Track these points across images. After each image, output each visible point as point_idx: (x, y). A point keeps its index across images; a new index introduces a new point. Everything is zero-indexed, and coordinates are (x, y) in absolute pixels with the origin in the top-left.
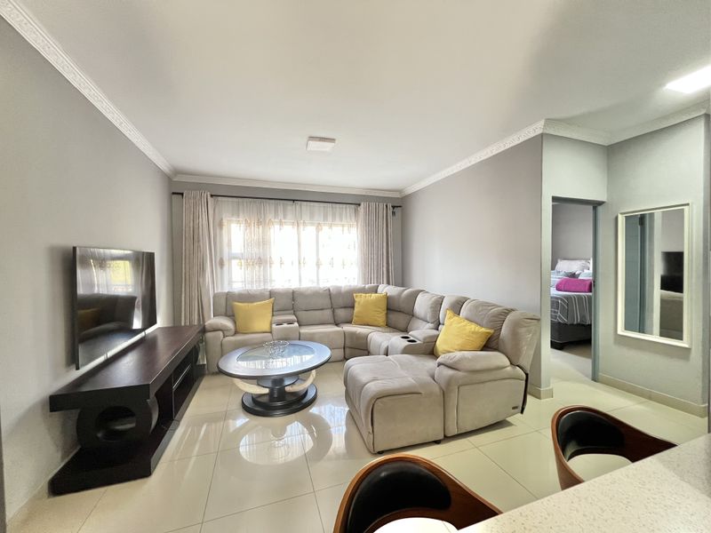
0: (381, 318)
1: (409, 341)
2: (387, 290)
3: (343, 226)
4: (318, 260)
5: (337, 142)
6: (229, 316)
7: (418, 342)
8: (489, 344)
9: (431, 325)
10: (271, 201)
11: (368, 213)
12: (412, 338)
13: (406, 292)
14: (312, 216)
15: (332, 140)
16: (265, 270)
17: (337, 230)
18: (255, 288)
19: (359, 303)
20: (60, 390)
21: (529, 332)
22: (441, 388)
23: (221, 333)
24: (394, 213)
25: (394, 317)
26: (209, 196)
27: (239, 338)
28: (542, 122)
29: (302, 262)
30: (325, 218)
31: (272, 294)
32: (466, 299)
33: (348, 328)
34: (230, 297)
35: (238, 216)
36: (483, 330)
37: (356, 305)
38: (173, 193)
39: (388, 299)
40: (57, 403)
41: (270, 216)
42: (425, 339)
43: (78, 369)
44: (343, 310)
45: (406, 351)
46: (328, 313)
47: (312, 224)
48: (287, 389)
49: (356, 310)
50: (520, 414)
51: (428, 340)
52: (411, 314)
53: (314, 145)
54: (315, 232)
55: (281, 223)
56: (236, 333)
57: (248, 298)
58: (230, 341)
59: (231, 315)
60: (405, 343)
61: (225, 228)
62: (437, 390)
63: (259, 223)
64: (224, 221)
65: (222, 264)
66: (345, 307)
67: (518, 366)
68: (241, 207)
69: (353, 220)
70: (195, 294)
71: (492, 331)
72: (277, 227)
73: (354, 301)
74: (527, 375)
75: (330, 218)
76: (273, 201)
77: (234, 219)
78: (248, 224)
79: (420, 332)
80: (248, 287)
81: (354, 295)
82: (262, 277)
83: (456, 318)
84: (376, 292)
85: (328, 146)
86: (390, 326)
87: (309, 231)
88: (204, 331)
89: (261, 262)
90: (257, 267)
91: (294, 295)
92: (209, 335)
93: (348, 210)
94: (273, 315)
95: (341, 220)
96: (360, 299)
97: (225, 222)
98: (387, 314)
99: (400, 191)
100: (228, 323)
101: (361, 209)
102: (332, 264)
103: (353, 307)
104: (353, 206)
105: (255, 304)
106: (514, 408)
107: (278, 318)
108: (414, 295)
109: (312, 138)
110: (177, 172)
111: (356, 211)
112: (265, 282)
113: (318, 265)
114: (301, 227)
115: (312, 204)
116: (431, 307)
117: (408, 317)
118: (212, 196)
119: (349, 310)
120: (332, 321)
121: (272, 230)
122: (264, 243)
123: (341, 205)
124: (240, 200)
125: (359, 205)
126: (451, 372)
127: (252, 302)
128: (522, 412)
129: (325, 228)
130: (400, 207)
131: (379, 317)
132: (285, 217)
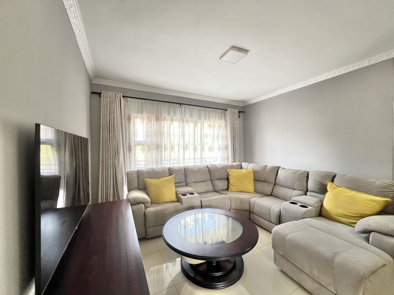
1: (301, 207)
6: (142, 190)
9: (299, 192)
14: (191, 116)
15: (246, 51)
16: (161, 154)
19: (232, 176)
23: (142, 205)
24: (239, 116)
25: (260, 186)
26: (121, 96)
30: (200, 118)
31: (171, 171)
32: (335, 174)
35: (142, 114)
37: (231, 178)
38: (93, 93)
41: (165, 114)
44: (219, 181)
46: (209, 184)
47: (192, 121)
49: (231, 181)
52: (273, 183)
54: (193, 127)
57: (155, 174)
58: (151, 212)
59: (144, 188)
61: (132, 122)
63: (157, 119)
64: (132, 116)
65: (130, 149)
66: (220, 179)
68: (144, 106)
70: (111, 172)
71: (389, 200)
72: (169, 122)
73: (229, 175)
76: (167, 104)
77: (139, 115)
78: (149, 120)
81: (228, 170)
84: (242, 168)
86: (258, 192)
87: (189, 128)
89: (158, 148)
90: (156, 151)
91: (185, 171)
95: (209, 120)
96: (233, 173)
99: (244, 102)
103: (227, 179)
105: (162, 179)
107: (181, 190)
114: (185, 123)
116: (299, 179)
117: (271, 185)
118: (123, 97)
119: (225, 181)
120: (212, 189)
122: (160, 133)
124: (143, 101)
127: (159, 178)
130: (244, 112)
131: (250, 186)
132: (174, 115)
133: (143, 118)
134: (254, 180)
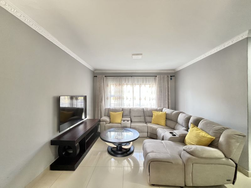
0: (163, 122)
1: (173, 135)
2: (167, 111)
3: (150, 84)
4: (140, 97)
5: (143, 55)
6: (109, 117)
7: (177, 136)
8: (212, 144)
9: (184, 128)
10: (124, 77)
11: (160, 80)
12: (174, 134)
13: (174, 112)
14: (138, 82)
15: (141, 54)
16: (121, 101)
17: (148, 86)
18: (117, 107)
19: (155, 115)
20: (54, 139)
21: (238, 142)
22: (183, 162)
23: (105, 122)
24: (171, 79)
25: (169, 122)
26: (104, 77)
27: (110, 125)
28: (247, 32)
29: (134, 98)
30: (143, 82)
31: (123, 110)
32: (202, 119)
33: (149, 125)
34: (109, 110)
36: (209, 136)
37: (153, 116)
38: (95, 76)
39: (166, 114)
40: (53, 142)
41: (123, 82)
42: (180, 135)
43: (59, 132)
44: (149, 117)
45: (170, 139)
46: (143, 118)
47: (138, 84)
48: (123, 147)
49: (153, 118)
50: (232, 184)
51: (181, 136)
52: (176, 122)
53: (134, 57)
54: (139, 87)
55: (127, 84)
56: (110, 122)
57: (115, 111)
58: (107, 126)
59: (109, 116)
60: (171, 136)
61: (109, 87)
62: (181, 162)
63: (120, 85)
65: (107, 99)
66: (149, 116)
67: (231, 159)
68: (114, 80)
69: (154, 82)
71: (214, 138)
72: (126, 86)
73: (153, 114)
74: (236, 164)
75: (145, 82)
77: (112, 83)
78: (116, 85)
79: (179, 131)
80: (116, 107)
81: (153, 112)
82: (120, 103)
83: (195, 128)
84: (162, 111)
85: (140, 57)
86: (167, 126)
87: (137, 87)
88: (100, 121)
89: (120, 98)
90: (119, 100)
91: (130, 111)
92: (101, 123)
93: (152, 78)
94: (123, 117)
95: (149, 82)
96: (155, 114)
97: (109, 85)
98: (166, 121)
99: (174, 70)
100: (107, 119)
101: (157, 78)
102: (145, 99)
103: (152, 116)
104: (154, 77)
105: (117, 113)
106: (227, 180)
107: (124, 119)
108: (178, 114)
109: (133, 55)
110: (96, 70)
111: (155, 79)
112: (121, 105)
113: (140, 99)
114: (134, 86)
115: (138, 77)
116: (185, 121)
117: (175, 123)
118: (105, 76)
119: (150, 117)
120: (144, 121)
121: (124, 87)
122: (121, 91)
123: (149, 77)
124: (114, 77)
125: (156, 76)
126: (188, 156)
127: (116, 112)
128: (233, 183)
129: (143, 86)
130: (174, 76)
131: (162, 122)
132: (128, 82)
133: (113, 85)
134: (166, 118)
